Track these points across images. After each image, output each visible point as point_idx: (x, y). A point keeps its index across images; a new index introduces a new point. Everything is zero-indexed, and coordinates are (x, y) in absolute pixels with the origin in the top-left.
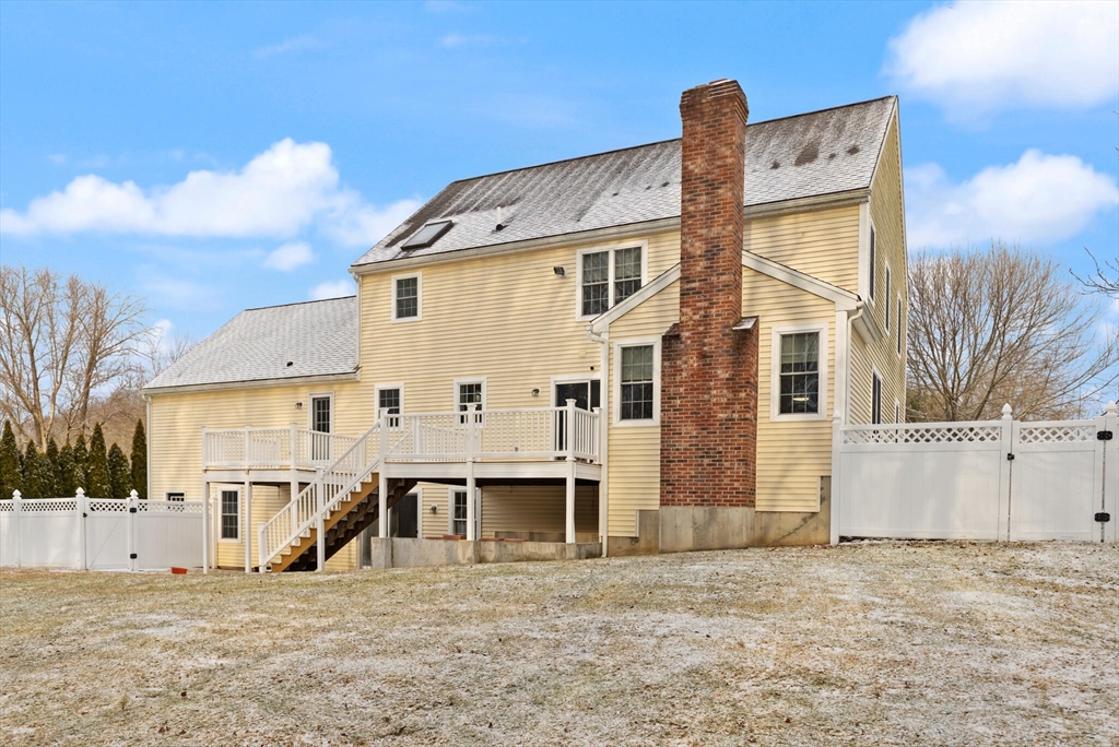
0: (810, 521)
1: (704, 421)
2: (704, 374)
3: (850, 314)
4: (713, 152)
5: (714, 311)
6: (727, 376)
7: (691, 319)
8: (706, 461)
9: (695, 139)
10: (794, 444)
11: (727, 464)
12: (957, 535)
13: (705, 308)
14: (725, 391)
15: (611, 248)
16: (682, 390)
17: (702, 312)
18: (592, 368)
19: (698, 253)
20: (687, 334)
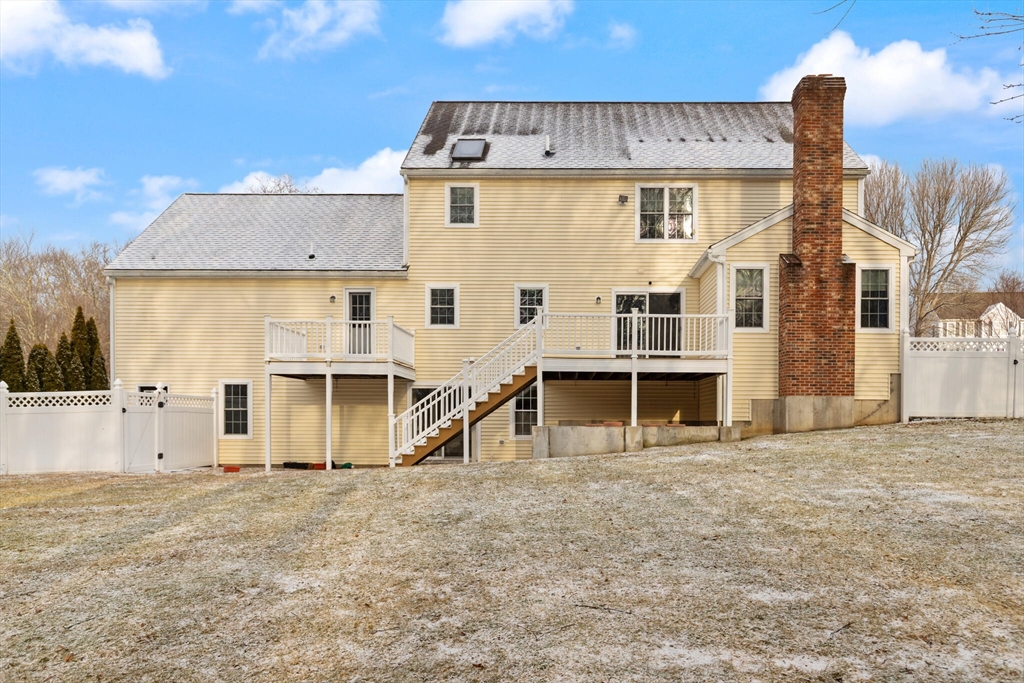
0: (883, 407)
1: (820, 330)
2: (820, 295)
3: (909, 258)
4: (826, 127)
5: (828, 247)
6: (839, 297)
7: (810, 252)
8: (823, 361)
9: (813, 115)
10: (871, 350)
11: (840, 364)
12: (981, 414)
13: (822, 245)
14: (837, 309)
15: (666, 185)
16: (804, 306)
17: (819, 248)
18: (650, 283)
19: (816, 202)
20: (808, 263)
